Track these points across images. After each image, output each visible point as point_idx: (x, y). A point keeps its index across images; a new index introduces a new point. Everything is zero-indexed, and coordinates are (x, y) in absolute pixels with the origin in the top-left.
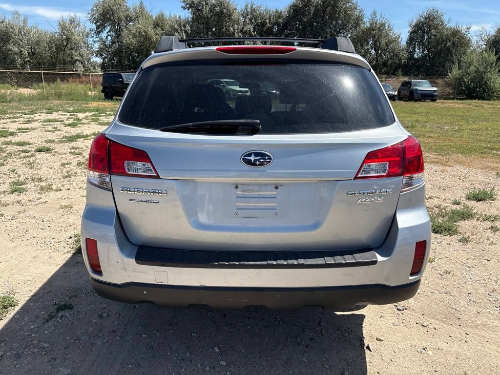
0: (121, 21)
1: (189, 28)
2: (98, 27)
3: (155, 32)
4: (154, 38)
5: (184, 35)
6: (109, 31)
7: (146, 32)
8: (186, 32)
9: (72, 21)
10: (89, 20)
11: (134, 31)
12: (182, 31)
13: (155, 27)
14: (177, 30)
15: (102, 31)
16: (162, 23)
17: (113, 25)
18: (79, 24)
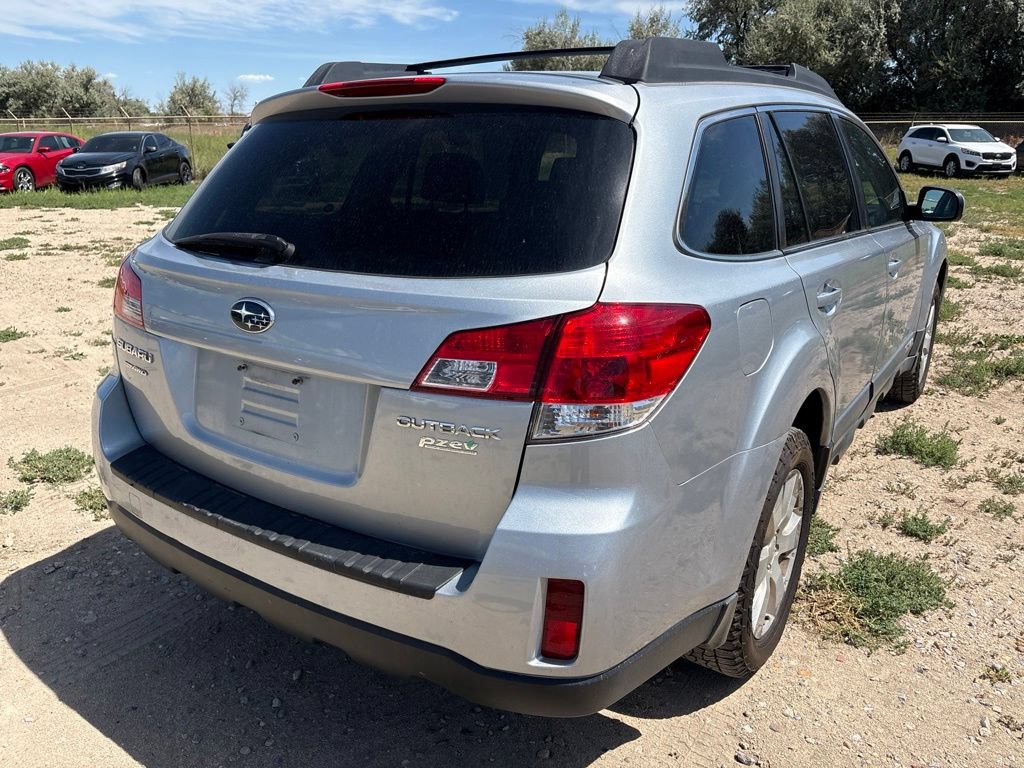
0: (750, 9)
1: (899, 10)
2: (701, 28)
3: (817, 25)
4: (812, 41)
5: (882, 26)
6: (723, 34)
7: (797, 28)
8: (889, 20)
9: (654, 21)
10: (689, 14)
11: (770, 29)
12: (880, 17)
13: (819, 15)
14: (867, 16)
15: (708, 35)
16: (837, 4)
17: (732, 20)
18: (665, 26)
